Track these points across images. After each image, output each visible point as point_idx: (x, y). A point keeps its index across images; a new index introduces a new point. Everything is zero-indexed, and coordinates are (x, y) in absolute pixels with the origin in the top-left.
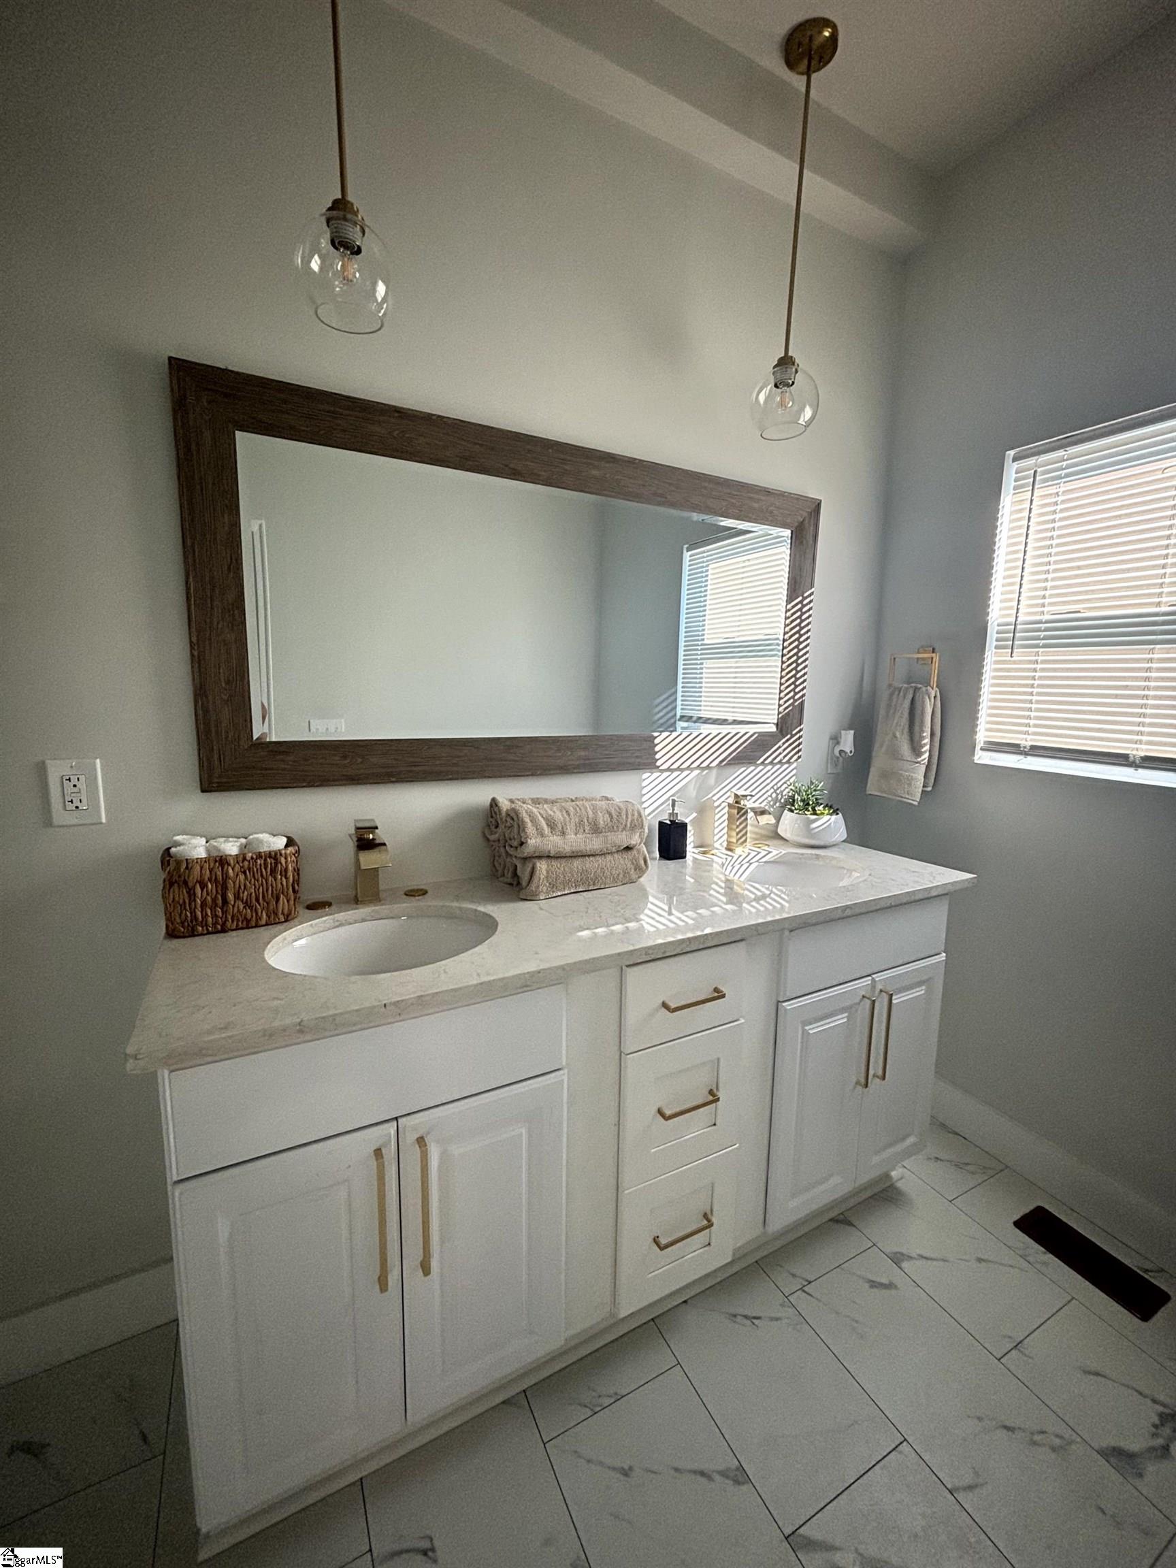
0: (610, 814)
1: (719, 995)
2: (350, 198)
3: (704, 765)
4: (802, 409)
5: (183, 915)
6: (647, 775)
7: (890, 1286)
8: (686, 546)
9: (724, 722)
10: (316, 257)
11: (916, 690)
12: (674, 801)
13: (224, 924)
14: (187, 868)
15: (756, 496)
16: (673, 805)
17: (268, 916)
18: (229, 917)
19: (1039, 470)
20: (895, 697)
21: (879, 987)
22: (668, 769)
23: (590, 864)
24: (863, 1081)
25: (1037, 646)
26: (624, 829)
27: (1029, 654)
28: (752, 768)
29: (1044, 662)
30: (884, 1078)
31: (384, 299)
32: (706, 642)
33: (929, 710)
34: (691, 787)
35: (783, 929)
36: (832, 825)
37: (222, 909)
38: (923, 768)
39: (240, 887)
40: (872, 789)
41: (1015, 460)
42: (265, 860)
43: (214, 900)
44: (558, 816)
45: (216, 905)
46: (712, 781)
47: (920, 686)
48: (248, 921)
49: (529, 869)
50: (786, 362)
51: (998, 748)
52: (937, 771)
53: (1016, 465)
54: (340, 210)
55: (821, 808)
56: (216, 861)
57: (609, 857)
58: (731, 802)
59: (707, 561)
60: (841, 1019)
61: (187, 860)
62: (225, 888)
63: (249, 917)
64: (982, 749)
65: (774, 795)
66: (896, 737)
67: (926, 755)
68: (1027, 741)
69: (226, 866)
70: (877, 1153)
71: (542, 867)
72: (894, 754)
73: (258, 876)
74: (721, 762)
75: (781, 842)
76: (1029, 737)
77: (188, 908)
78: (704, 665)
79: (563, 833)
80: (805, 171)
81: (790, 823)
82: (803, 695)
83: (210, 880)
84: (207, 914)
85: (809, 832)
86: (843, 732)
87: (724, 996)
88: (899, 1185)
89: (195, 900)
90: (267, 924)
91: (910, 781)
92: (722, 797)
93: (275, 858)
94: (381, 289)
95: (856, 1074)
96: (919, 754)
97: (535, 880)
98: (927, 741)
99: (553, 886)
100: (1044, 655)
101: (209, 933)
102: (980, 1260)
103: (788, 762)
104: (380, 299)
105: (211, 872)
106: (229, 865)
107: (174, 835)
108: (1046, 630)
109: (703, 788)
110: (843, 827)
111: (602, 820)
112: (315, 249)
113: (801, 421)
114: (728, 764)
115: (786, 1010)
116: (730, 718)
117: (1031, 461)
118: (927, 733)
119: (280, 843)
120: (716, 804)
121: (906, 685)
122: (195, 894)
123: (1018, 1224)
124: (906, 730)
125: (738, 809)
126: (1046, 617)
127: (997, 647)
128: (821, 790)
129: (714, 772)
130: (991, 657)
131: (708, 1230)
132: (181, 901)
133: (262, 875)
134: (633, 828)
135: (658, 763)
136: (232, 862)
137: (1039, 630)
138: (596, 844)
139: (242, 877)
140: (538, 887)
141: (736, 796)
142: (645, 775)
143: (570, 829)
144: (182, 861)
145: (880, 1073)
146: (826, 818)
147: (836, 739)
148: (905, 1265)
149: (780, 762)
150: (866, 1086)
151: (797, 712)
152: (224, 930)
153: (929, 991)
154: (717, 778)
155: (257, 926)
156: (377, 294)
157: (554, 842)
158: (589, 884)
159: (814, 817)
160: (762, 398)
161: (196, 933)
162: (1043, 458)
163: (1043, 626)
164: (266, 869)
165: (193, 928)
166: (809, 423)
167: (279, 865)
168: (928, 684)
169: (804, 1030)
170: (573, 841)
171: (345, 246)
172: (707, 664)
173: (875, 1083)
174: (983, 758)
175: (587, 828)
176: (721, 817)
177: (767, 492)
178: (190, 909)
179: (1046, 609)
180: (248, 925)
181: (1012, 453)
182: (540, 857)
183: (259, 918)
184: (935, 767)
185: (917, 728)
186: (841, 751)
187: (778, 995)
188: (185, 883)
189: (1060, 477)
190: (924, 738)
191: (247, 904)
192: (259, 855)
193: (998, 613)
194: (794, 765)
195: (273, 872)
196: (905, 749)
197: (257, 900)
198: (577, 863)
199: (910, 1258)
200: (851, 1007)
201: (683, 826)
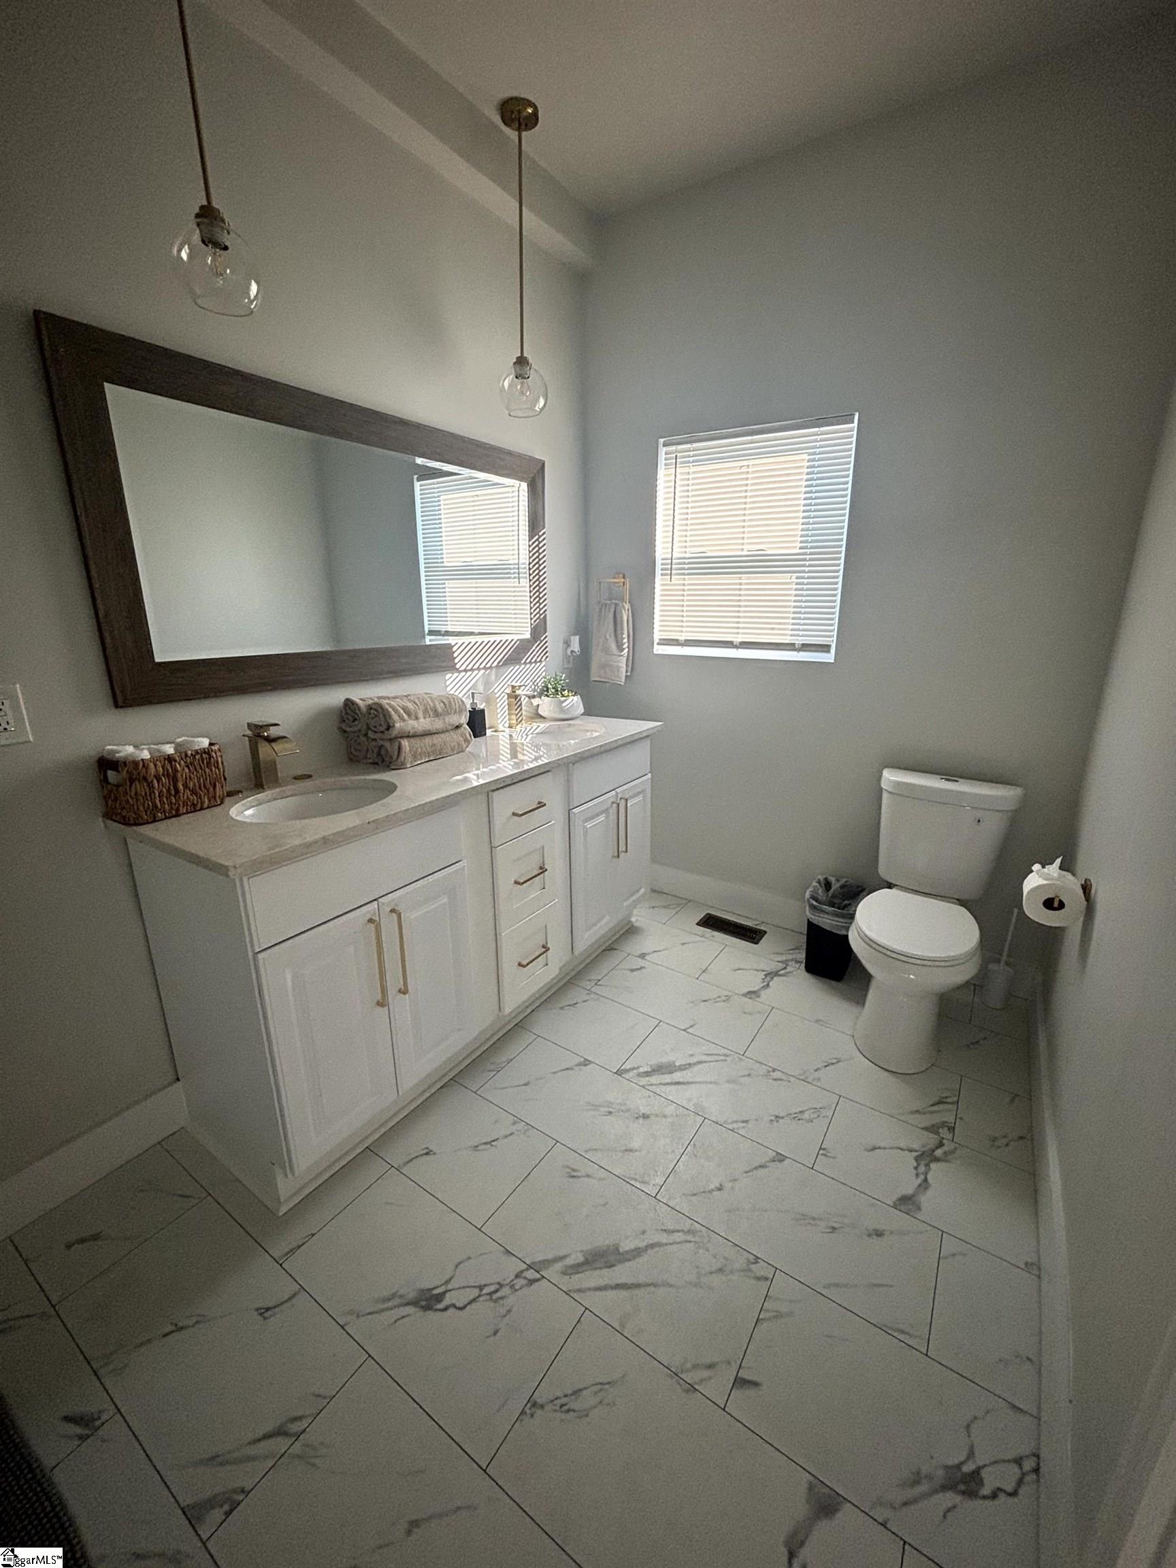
0: (443, 702)
1: (541, 805)
2: (215, 204)
3: (488, 665)
4: (537, 400)
5: (146, 805)
6: (449, 675)
7: (641, 968)
8: (415, 477)
9: (472, 634)
10: (186, 247)
11: (616, 605)
12: (473, 694)
13: (178, 809)
14: (144, 766)
15: (502, 456)
16: (473, 697)
17: (209, 801)
18: (181, 803)
19: (678, 455)
20: (603, 610)
21: (620, 796)
22: (465, 671)
23: (437, 740)
24: (616, 854)
25: (684, 574)
26: (455, 712)
27: (679, 579)
28: (518, 667)
29: (689, 585)
30: (626, 851)
31: (256, 297)
32: (445, 564)
33: (625, 618)
34: (480, 683)
35: (568, 764)
36: (574, 702)
37: (175, 797)
38: (625, 659)
39: (186, 778)
40: (594, 677)
41: (664, 445)
42: (201, 756)
43: (169, 791)
44: (410, 706)
45: (171, 795)
46: (493, 677)
47: (618, 602)
48: (194, 805)
49: (396, 747)
50: (521, 361)
51: (665, 642)
52: (632, 663)
53: (665, 449)
54: (208, 215)
55: (566, 692)
56: (165, 759)
57: (447, 734)
58: (509, 692)
59: (439, 492)
60: (602, 818)
61: (142, 760)
62: (175, 781)
63: (195, 802)
64: (658, 644)
65: (533, 687)
66: (607, 639)
67: (626, 650)
68: (682, 637)
69: (173, 763)
70: (625, 901)
71: (405, 743)
72: (606, 650)
73: (198, 768)
74: (499, 662)
75: (542, 720)
76: (683, 634)
77: (149, 798)
78: (446, 585)
79: (417, 718)
80: (524, 208)
81: (546, 705)
82: (546, 610)
83: (163, 775)
84: (164, 803)
85: (562, 710)
86: (572, 637)
87: (545, 805)
88: (636, 924)
89: (154, 792)
90: (208, 807)
91: (618, 668)
92: (501, 690)
93: (209, 754)
94: (254, 288)
95: (612, 850)
96: (622, 650)
97: (403, 755)
98: (625, 640)
99: (415, 757)
100: (689, 580)
101: (166, 818)
102: (683, 944)
103: (540, 661)
104: (252, 297)
105: (163, 768)
106: (175, 761)
107: (106, 746)
108: (689, 563)
109: (487, 684)
110: (581, 705)
111: (440, 707)
112: (186, 241)
113: (537, 408)
114: (503, 665)
115: (575, 814)
116: (476, 631)
117: (673, 448)
118: (625, 636)
119: (205, 743)
120: (497, 695)
121: (609, 602)
122: (153, 788)
123: (698, 924)
124: (613, 634)
125: (514, 696)
126: (688, 555)
127: (662, 575)
128: (564, 680)
129: (494, 669)
130: (658, 580)
131: (545, 955)
132: (143, 793)
133: (201, 768)
134: (461, 711)
135: (458, 666)
136: (178, 759)
137: (684, 563)
138: (438, 724)
139: (187, 770)
140: (405, 759)
141: (513, 687)
142: (449, 676)
143: (420, 715)
144: (139, 761)
145: (624, 849)
146: (571, 698)
147: (567, 643)
148: (647, 957)
149: (535, 661)
150: (618, 856)
151: (542, 623)
152: (178, 815)
153: (644, 797)
154: (496, 676)
155: (202, 809)
156: (251, 293)
157: (412, 725)
158: (438, 755)
159: (563, 699)
160: (506, 384)
161: (157, 819)
162: (680, 447)
163: (687, 561)
164: (203, 762)
165: (154, 815)
166: (542, 410)
167: (212, 759)
168: (623, 600)
169: (584, 827)
170: (423, 724)
171: (212, 242)
172: (449, 584)
173: (622, 855)
174: (659, 650)
175: (431, 714)
176: (502, 703)
177: (510, 453)
178: (151, 799)
179: (687, 550)
180: (195, 808)
181: (662, 440)
182: (402, 737)
183: (202, 803)
184: (631, 658)
185: (619, 632)
186: (572, 651)
187: (569, 806)
188: (145, 779)
189: (689, 462)
190: (624, 638)
191: (193, 792)
192: (197, 752)
193: (661, 551)
194: (543, 664)
195: (209, 764)
196: (613, 646)
197: (200, 788)
198: (428, 740)
199: (649, 954)
200: (607, 810)
201: (483, 711)
